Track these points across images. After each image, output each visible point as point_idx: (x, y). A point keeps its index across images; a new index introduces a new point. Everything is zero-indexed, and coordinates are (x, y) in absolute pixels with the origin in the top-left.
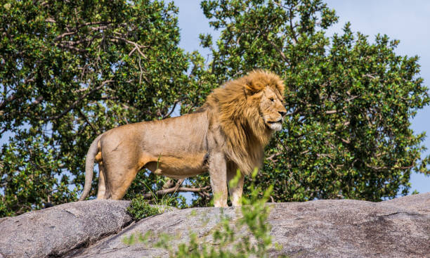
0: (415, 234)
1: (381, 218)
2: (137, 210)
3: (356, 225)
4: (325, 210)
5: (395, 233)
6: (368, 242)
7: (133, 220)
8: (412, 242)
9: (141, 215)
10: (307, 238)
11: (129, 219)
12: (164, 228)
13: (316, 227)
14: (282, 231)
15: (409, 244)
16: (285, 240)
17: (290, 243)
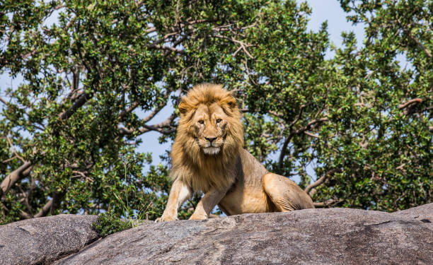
0: (403, 245)
1: (368, 228)
2: (104, 226)
3: (338, 236)
4: (308, 220)
5: (380, 245)
6: (346, 255)
7: (99, 237)
8: (397, 253)
9: (108, 230)
10: (277, 252)
11: (94, 235)
12: (125, 244)
13: (291, 239)
14: (251, 244)
15: (394, 256)
16: (252, 255)
17: (256, 258)
